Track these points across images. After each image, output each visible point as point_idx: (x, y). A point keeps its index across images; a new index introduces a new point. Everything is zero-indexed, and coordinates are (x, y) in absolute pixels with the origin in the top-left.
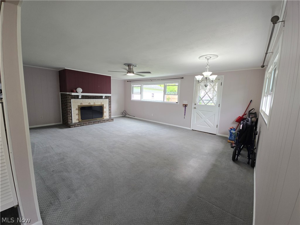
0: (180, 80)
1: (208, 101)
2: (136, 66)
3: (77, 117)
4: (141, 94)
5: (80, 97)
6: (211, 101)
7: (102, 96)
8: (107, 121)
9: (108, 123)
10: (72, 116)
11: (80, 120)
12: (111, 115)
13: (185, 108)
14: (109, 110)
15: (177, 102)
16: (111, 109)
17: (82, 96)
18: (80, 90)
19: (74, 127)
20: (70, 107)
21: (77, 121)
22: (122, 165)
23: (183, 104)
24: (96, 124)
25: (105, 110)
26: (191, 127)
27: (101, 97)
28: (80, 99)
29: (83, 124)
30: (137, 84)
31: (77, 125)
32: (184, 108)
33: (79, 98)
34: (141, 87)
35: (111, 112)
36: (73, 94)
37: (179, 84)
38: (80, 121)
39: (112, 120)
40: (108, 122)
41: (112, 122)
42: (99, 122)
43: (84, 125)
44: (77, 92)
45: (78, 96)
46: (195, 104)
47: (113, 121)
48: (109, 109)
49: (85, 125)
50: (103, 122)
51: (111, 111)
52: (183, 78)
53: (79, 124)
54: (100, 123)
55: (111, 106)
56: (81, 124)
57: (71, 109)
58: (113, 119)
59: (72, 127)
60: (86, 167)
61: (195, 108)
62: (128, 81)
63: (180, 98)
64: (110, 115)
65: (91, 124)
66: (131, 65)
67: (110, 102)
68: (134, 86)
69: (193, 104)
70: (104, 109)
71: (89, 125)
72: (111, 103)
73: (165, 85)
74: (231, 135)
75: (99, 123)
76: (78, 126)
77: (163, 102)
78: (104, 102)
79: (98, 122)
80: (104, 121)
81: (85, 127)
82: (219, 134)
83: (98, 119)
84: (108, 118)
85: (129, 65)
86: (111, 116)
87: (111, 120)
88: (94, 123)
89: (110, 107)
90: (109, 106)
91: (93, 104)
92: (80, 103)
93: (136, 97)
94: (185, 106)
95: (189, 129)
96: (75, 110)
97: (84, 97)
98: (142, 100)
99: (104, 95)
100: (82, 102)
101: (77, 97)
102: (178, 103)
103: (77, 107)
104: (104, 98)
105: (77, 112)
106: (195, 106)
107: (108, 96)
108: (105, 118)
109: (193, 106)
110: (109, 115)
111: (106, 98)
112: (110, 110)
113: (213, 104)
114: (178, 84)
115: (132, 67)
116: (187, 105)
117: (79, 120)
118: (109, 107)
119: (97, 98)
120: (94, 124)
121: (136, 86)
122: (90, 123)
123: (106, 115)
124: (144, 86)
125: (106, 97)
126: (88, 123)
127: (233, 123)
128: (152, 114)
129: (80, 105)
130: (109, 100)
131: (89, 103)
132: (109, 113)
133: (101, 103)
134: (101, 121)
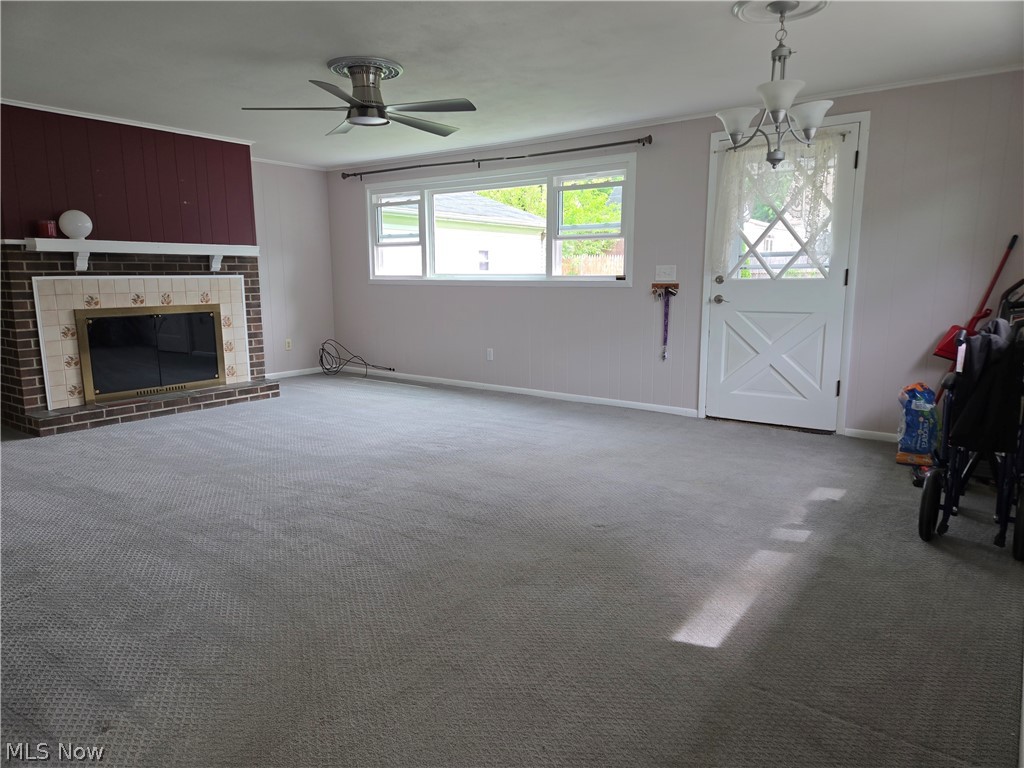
0: (631, 157)
1: (789, 258)
2: (393, 74)
3: (71, 376)
4: (422, 243)
5: (82, 264)
6: (802, 260)
7: (207, 259)
8: (241, 393)
9: (249, 407)
10: (40, 372)
11: (91, 394)
12: (262, 364)
13: (667, 305)
14: (250, 336)
15: (621, 274)
16: (260, 327)
17: (94, 256)
18: (79, 222)
19: (61, 431)
20: (30, 321)
21: (75, 401)
22: (358, 581)
23: (654, 286)
24: (180, 410)
25: (227, 335)
26: (702, 405)
27: (201, 265)
28: (81, 273)
29: (109, 413)
30: (399, 190)
31: (78, 418)
32: (659, 305)
33: (78, 269)
34: (421, 204)
35: (261, 350)
36: (42, 245)
37: (627, 177)
38: (92, 402)
39: (270, 388)
40: (249, 403)
41: (271, 399)
42: (197, 402)
43: (115, 421)
44: (60, 235)
45: (70, 257)
46: (720, 280)
47: (276, 395)
48: (249, 328)
49: (124, 420)
50: (222, 404)
51: (261, 342)
52: (649, 139)
53: (87, 416)
54: (206, 406)
55: (259, 313)
56: (100, 415)
57: (36, 334)
58: (277, 387)
59: (50, 433)
60: (167, 602)
61: (719, 300)
62: (345, 176)
63: (637, 255)
64: (257, 365)
65: (154, 415)
66: (368, 68)
67: (253, 292)
68: (384, 201)
69: (708, 280)
70: (225, 331)
71: (144, 417)
72: (258, 298)
73: (555, 184)
74: (911, 427)
75: (199, 407)
76: (84, 427)
77: (544, 278)
78: (225, 294)
79: (194, 400)
80: (229, 396)
81: (121, 433)
82: (848, 431)
83: (193, 387)
84: (249, 378)
85: (357, 68)
86: (263, 372)
87: (261, 388)
88: (173, 406)
89: (254, 319)
90: (248, 313)
91: (159, 304)
92: (86, 297)
93: (393, 262)
94: (667, 292)
95: (691, 412)
96: (59, 336)
97: (102, 264)
98: (430, 276)
99: (217, 251)
100: (93, 291)
101: (65, 263)
102: (629, 282)
103: (66, 321)
104: (216, 266)
105: (69, 347)
106: (719, 290)
107: (241, 259)
108: (230, 380)
109: (710, 289)
110: (252, 365)
111: (230, 268)
112: (255, 335)
113: (812, 273)
114: (621, 178)
115: (371, 77)
116: (676, 286)
117: (82, 392)
118: (249, 320)
119: (181, 267)
120: (172, 412)
121: (392, 200)
122: (147, 410)
123: (236, 364)
124: (440, 199)
125: (232, 265)
126: (139, 409)
127: (924, 364)
128: (491, 351)
129: (82, 306)
130: (246, 283)
131: (133, 296)
132: (251, 351)
133: (205, 295)
134: (211, 397)
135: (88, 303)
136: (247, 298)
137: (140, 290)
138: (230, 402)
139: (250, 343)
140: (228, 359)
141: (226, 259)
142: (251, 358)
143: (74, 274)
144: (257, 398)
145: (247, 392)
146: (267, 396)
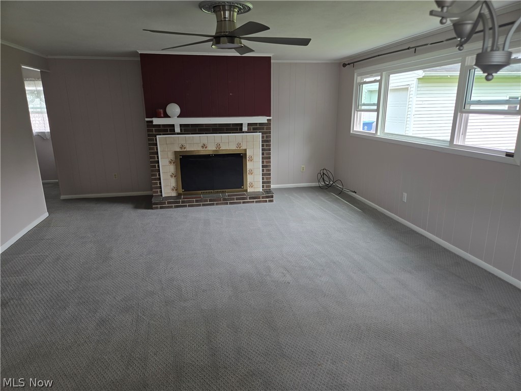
3: (173, 182)
4: (377, 110)
5: (177, 130)
7: (240, 125)
8: (250, 198)
10: (160, 179)
11: (181, 191)
12: (269, 182)
14: (263, 166)
16: (270, 162)
17: (182, 126)
18: (174, 109)
19: (161, 208)
20: (156, 156)
21: (174, 194)
24: (217, 204)
25: (249, 165)
27: (237, 128)
28: (178, 134)
29: (183, 202)
30: (371, 73)
31: (169, 203)
33: (176, 132)
35: (270, 174)
36: (157, 121)
39: (269, 197)
40: (255, 204)
41: (268, 203)
43: (185, 206)
44: (166, 116)
45: (172, 126)
47: (272, 201)
48: (263, 162)
49: (189, 206)
50: (240, 203)
51: (269, 170)
53: (175, 202)
54: (231, 203)
55: (270, 154)
57: (158, 162)
58: (272, 197)
59: (157, 208)
62: (344, 65)
64: (266, 182)
65: (204, 205)
67: (266, 142)
68: (364, 81)
70: (248, 163)
71: (199, 205)
72: (269, 145)
75: (227, 204)
76: (171, 207)
78: (251, 144)
79: (224, 199)
83: (229, 192)
84: (261, 190)
87: (267, 195)
88: (214, 201)
89: (266, 157)
90: (263, 154)
91: (215, 149)
92: (180, 145)
96: (168, 163)
97: (187, 129)
98: (379, 134)
99: (245, 121)
100: (183, 142)
101: (170, 129)
103: (171, 156)
104: (245, 128)
105: (171, 169)
107: (260, 124)
108: (249, 190)
110: (263, 183)
111: (254, 129)
112: (266, 167)
117: (177, 190)
118: (263, 158)
119: (227, 129)
120: (213, 204)
121: (367, 80)
122: (200, 202)
123: (254, 181)
126: (197, 201)
128: (405, 195)
129: (178, 149)
130: (263, 137)
131: (201, 144)
132: (263, 175)
133: (239, 145)
134: (233, 199)
135: (181, 148)
136: (263, 146)
137: (205, 142)
138: (244, 203)
139: (263, 170)
140: (249, 179)
141: (249, 125)
142: (263, 179)
143: (175, 134)
144: (260, 202)
145: (255, 197)
146: (266, 201)
